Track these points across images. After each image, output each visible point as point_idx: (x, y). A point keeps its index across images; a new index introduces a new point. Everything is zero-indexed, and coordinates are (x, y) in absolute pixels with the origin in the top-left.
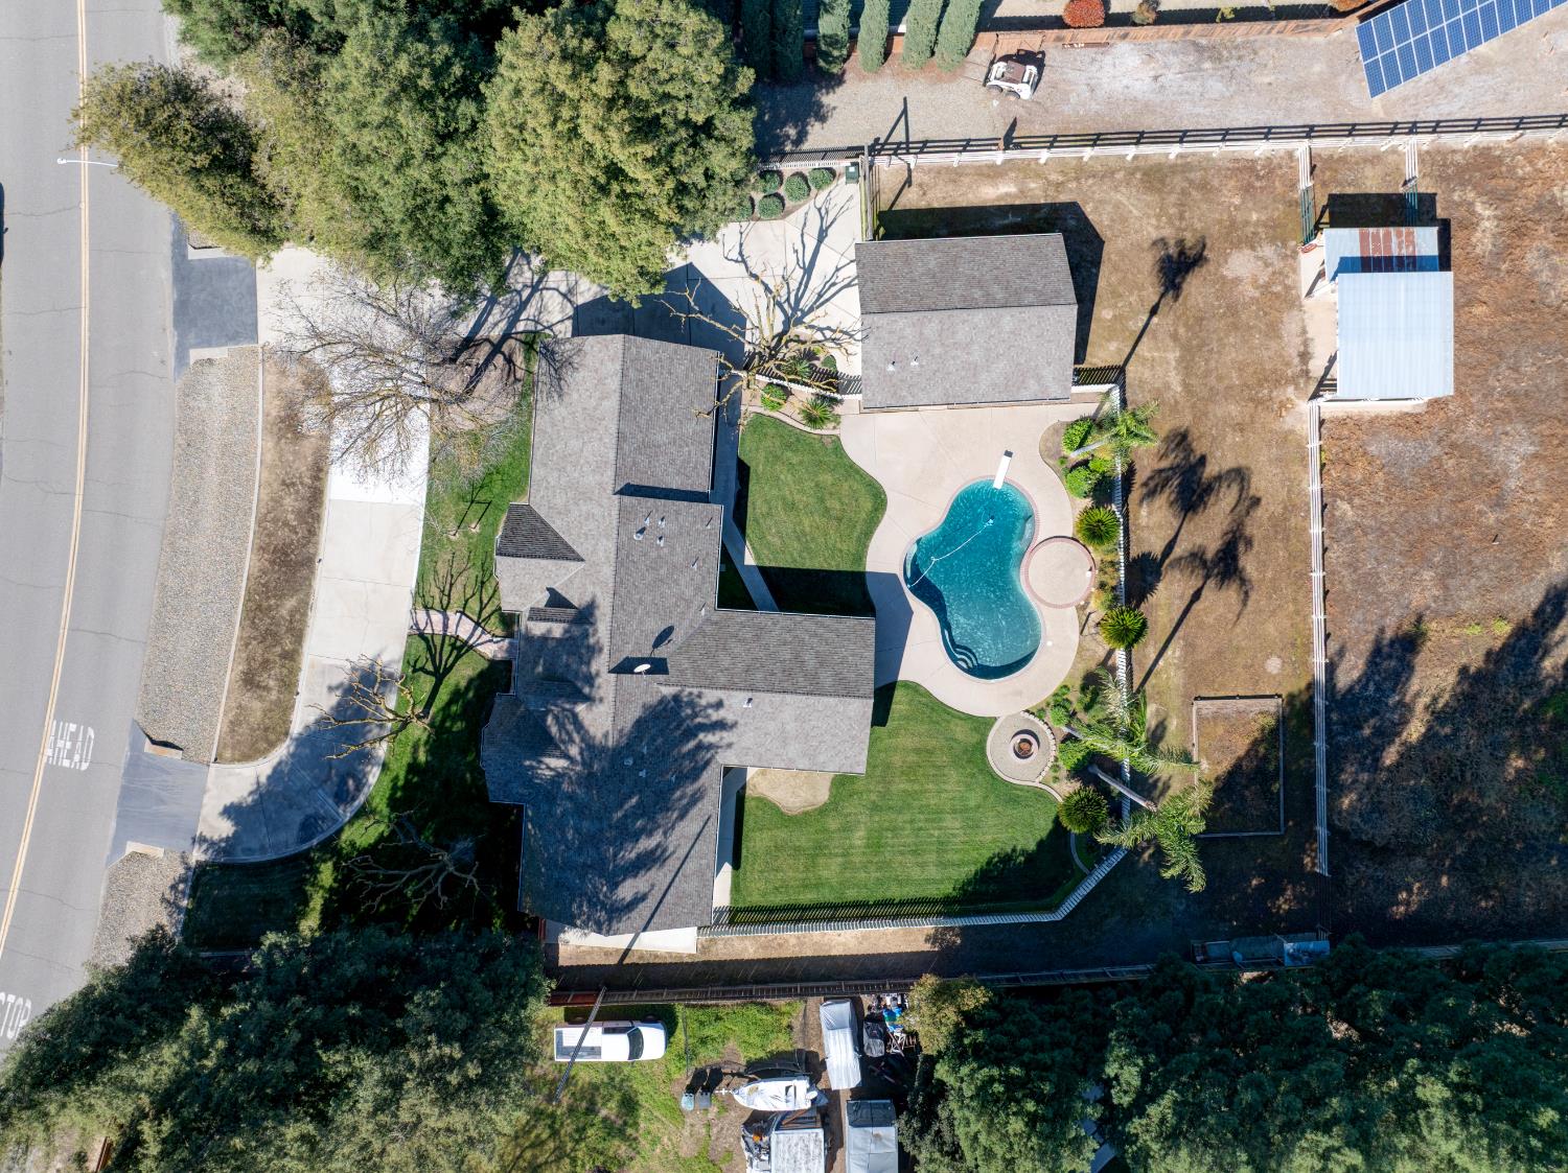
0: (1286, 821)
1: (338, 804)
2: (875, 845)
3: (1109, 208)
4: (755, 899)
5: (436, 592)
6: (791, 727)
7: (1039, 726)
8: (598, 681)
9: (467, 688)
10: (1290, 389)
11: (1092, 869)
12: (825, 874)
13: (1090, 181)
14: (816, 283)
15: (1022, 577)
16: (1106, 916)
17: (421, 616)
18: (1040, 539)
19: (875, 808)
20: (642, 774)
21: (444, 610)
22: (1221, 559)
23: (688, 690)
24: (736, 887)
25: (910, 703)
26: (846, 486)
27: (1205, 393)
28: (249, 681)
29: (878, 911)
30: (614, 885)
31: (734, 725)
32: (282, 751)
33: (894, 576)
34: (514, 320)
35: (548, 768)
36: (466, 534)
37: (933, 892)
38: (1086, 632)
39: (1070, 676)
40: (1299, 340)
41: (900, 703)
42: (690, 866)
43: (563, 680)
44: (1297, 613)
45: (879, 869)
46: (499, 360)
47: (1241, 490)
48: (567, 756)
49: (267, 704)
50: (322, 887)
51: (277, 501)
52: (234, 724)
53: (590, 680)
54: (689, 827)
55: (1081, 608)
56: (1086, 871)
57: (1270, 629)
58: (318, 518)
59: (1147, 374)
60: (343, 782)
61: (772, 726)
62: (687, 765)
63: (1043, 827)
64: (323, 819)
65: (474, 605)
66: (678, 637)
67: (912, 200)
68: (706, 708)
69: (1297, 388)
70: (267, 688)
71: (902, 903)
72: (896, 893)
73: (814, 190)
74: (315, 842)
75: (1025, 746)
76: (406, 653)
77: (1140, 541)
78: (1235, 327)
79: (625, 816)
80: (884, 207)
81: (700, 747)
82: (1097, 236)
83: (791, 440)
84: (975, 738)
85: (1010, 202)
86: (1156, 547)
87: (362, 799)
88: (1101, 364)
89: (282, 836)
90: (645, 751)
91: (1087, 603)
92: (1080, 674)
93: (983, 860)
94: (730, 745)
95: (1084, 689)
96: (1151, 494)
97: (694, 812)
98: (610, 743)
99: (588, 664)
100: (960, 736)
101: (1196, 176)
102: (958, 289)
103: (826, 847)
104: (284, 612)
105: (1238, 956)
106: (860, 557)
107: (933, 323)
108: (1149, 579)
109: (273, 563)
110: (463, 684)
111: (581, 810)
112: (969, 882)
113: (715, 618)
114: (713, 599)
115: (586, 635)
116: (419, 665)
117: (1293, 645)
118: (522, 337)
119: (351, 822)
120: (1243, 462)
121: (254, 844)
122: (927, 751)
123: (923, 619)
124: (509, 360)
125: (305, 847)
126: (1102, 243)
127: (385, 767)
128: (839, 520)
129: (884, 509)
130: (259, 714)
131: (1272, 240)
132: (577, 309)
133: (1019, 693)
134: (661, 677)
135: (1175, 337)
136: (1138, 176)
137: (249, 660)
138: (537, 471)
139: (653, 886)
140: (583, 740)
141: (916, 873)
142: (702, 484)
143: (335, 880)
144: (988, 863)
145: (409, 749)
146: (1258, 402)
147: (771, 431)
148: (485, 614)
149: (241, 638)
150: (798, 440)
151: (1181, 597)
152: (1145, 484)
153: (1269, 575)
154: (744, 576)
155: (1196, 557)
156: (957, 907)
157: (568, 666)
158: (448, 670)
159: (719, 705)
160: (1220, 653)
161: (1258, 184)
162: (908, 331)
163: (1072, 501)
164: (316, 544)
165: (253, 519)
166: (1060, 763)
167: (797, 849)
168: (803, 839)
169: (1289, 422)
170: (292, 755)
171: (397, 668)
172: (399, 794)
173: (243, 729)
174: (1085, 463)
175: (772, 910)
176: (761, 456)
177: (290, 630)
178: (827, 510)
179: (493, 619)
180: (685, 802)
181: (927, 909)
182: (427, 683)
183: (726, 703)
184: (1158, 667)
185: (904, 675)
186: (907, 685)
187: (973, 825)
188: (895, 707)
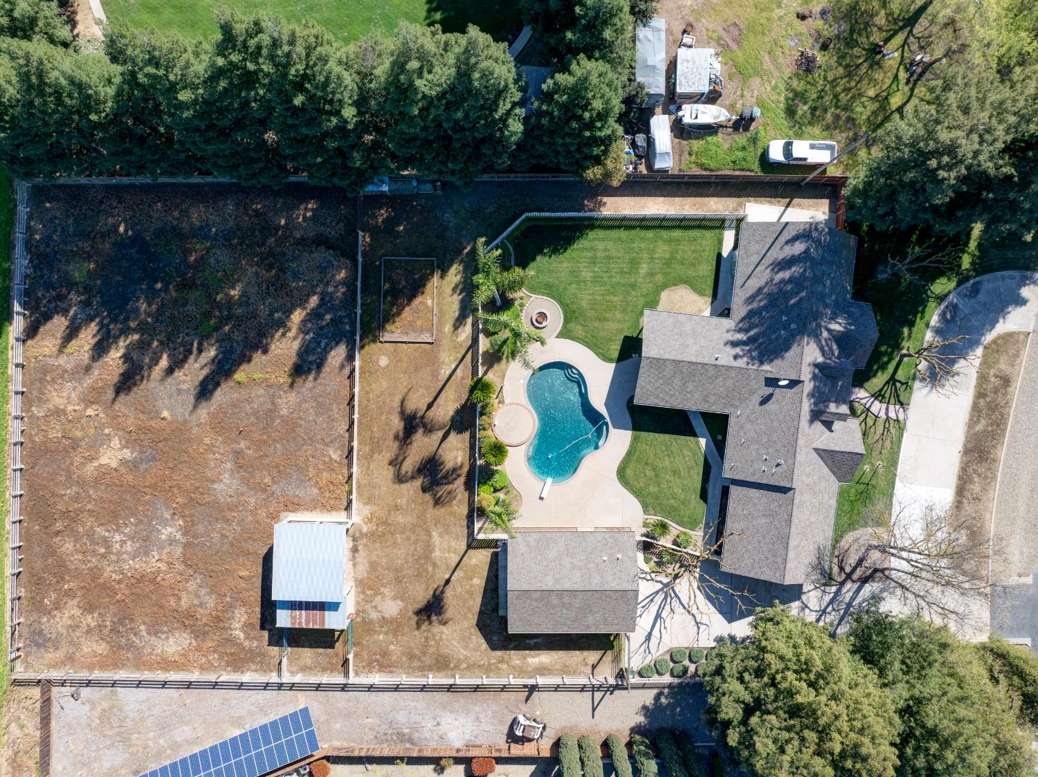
0: (380, 265)
1: (957, 305)
2: (634, 264)
3: (471, 646)
4: (709, 234)
5: (893, 430)
6: (691, 341)
7: (531, 332)
8: (810, 376)
9: (877, 371)
10: (365, 530)
11: (502, 242)
12: (666, 248)
13: (482, 663)
14: (654, 608)
15: (536, 424)
16: (494, 212)
17: (901, 417)
18: (524, 447)
19: (633, 287)
20: (784, 318)
21: (888, 419)
22: (414, 428)
23: (755, 367)
24: (720, 242)
25: (609, 349)
26: (641, 484)
27: (418, 530)
28: (1006, 381)
29: (634, 223)
30: (807, 251)
31: (726, 344)
32: (989, 337)
33: (615, 427)
34: (837, 593)
35: (840, 324)
36: (872, 465)
37: (600, 233)
38: (500, 387)
40: (359, 560)
41: (615, 349)
42: (755, 259)
43: (828, 377)
44: (367, 393)
45: (632, 249)
46: (848, 569)
47: (399, 469)
48: (829, 330)
49: (997, 366)
50: (969, 254)
51: (984, 489)
52: (1017, 356)
53: (815, 377)
54: (754, 284)
55: (501, 402)
56: (505, 241)
57: (384, 384)
58: (960, 478)
59: (453, 543)
60: (953, 317)
61: (703, 342)
62: (756, 320)
63: (531, 269)
64: (966, 295)
65: (870, 422)
66: (756, 399)
67: (592, 656)
68: (744, 356)
69: (361, 531)
70: (996, 376)
71: (619, 227)
72: (623, 234)
73: (652, 664)
74: (972, 281)
75: (539, 319)
76: (911, 394)
77: (465, 441)
78: (397, 570)
79: (797, 293)
80: (609, 652)
81: (747, 331)
82: (480, 630)
83: (673, 513)
84: (571, 326)
85: (532, 653)
86: (453, 437)
87: (942, 307)
88: (482, 551)
89: (991, 286)
90: (783, 332)
91: (499, 406)
92: (504, 362)
93: (569, 251)
94: (728, 331)
95: (502, 355)
96: (454, 470)
97: (751, 292)
98: (806, 338)
99: (815, 387)
100: (579, 327)
101: (416, 664)
102: (577, 603)
103: (664, 264)
104: (983, 422)
105: (415, 183)
106: (635, 440)
107: (595, 583)
108: (458, 418)
109: (989, 452)
110: (879, 374)
111: (822, 298)
112: (578, 238)
113: (732, 409)
114: (732, 421)
115: (816, 404)
116: (904, 386)
117: (371, 373)
118: (833, 583)
119: (950, 292)
120: (397, 486)
121: (1008, 281)
122: (600, 320)
123: (598, 400)
124: (841, 569)
125: (977, 279)
126: (477, 625)
127: (927, 325)
128: (647, 463)
129: (619, 468)
130: (1001, 361)
131: (371, 622)
132: (799, 598)
134: (769, 375)
135: (435, 565)
136: (452, 665)
137: (1005, 394)
138: (833, 503)
139: (781, 248)
140: (820, 341)
141: (610, 245)
142: (734, 491)
143: (961, 258)
144: (566, 249)
145: (913, 336)
146: (386, 523)
147: (686, 519)
148: (864, 415)
149: (1010, 407)
150: (669, 513)
151: (439, 406)
152: (459, 476)
153: (384, 417)
154: (706, 431)
155: (429, 429)
156: (587, 224)
157: (825, 385)
158: (888, 382)
159: (736, 357)
160: (416, 370)
161: (378, 657)
162: (610, 578)
163: (507, 470)
164: (962, 462)
165: (999, 480)
166: (519, 309)
167: (682, 264)
168: (678, 269)
169: (367, 510)
170: (983, 334)
171: (917, 384)
172: (920, 309)
173: (1011, 352)
174: (496, 490)
175: (699, 227)
176: (693, 504)
177: (980, 411)
178: (654, 470)
179: (859, 412)
180: (757, 299)
181: (604, 223)
182: (900, 375)
183: (732, 358)
184: (456, 364)
185: (611, 367)
186: (610, 360)
187: (574, 273)
188: (619, 348)
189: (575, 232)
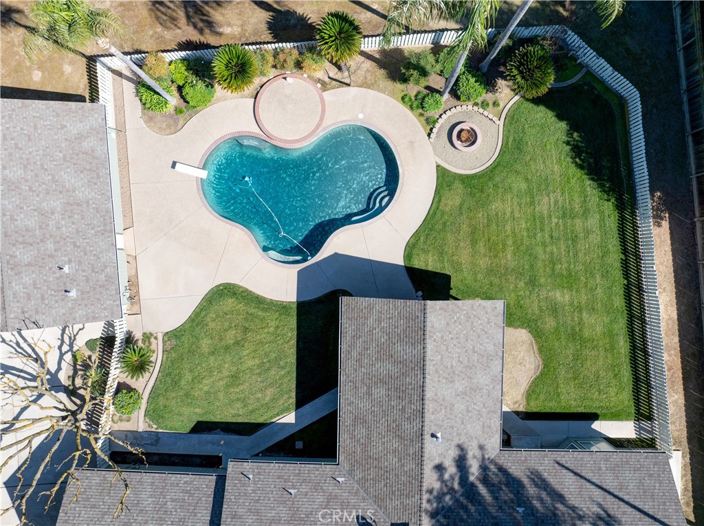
2: (569, 280)
4: (625, 397)
6: (460, 386)
7: (443, 123)
11: (581, 66)
12: (599, 329)
14: (18, 362)
15: (297, 146)
16: (627, 50)
18: (257, 130)
19: (532, 283)
24: (616, 416)
25: (426, 252)
26: (212, 325)
29: (633, 274)
31: (461, 447)
33: (300, 273)
37: (612, 221)
38: (347, 81)
39: (392, 94)
41: (427, 262)
42: (610, 484)
45: (592, 275)
54: (567, 485)
55: (325, 86)
56: (584, 70)
61: (460, 407)
62: (506, 494)
63: (543, 115)
68: (443, 481)
71: (625, 251)
72: (615, 257)
75: (464, 135)
77: (256, 32)
81: (485, 480)
83: (169, 377)
84: (458, 185)
88: (85, 81)
91: (319, 81)
92: (390, 84)
93: (579, 173)
94: (481, 447)
95: (404, 80)
96: (210, 24)
97: (553, 481)
100: (457, 201)
103: (573, 328)
106: (282, 307)
108: (293, 21)
112: (601, 186)
113: (347, 467)
114: (325, 469)
122: (473, 233)
123: (341, 243)
128: (246, 330)
129: (234, 285)
133: (412, 143)
141: (595, 238)
144: (581, 167)
147: (162, 401)
150: (169, 374)
152: (201, 31)
154: (306, 423)
156: (626, 197)
159: (440, 468)
163: (218, 100)
166: (479, 100)
167: (576, 358)
168: (567, 353)
174: (180, 88)
175: (636, 380)
176: (186, 411)
178: (237, 343)
180: (544, 495)
181: (629, 226)
185: (396, 258)
186: (408, 255)
187: (545, 184)
188: (430, 269)
189: (610, 180)
